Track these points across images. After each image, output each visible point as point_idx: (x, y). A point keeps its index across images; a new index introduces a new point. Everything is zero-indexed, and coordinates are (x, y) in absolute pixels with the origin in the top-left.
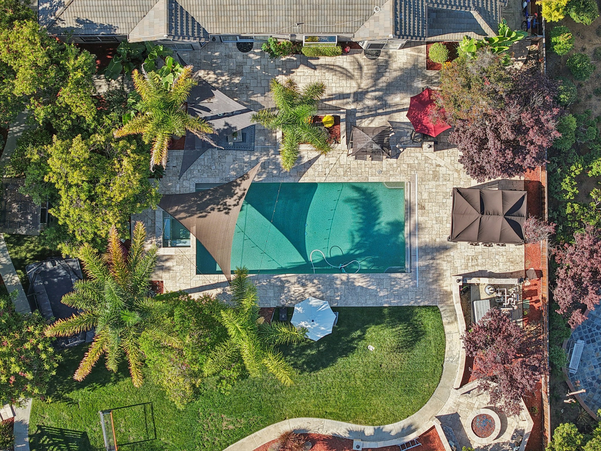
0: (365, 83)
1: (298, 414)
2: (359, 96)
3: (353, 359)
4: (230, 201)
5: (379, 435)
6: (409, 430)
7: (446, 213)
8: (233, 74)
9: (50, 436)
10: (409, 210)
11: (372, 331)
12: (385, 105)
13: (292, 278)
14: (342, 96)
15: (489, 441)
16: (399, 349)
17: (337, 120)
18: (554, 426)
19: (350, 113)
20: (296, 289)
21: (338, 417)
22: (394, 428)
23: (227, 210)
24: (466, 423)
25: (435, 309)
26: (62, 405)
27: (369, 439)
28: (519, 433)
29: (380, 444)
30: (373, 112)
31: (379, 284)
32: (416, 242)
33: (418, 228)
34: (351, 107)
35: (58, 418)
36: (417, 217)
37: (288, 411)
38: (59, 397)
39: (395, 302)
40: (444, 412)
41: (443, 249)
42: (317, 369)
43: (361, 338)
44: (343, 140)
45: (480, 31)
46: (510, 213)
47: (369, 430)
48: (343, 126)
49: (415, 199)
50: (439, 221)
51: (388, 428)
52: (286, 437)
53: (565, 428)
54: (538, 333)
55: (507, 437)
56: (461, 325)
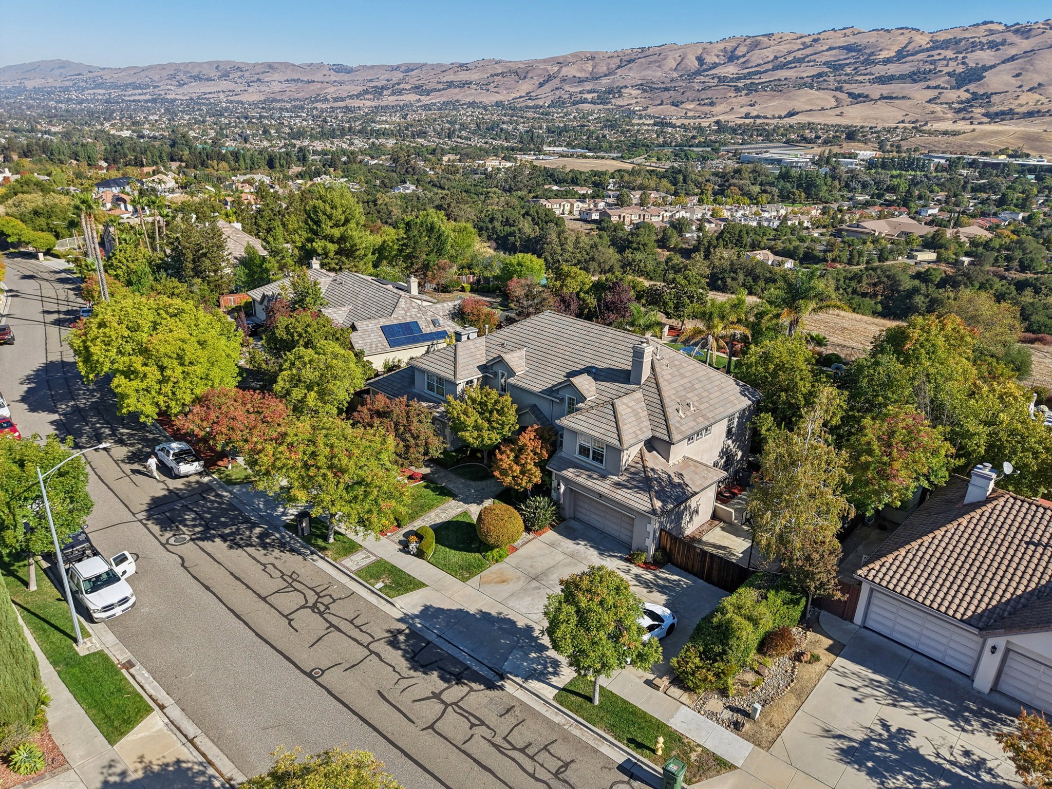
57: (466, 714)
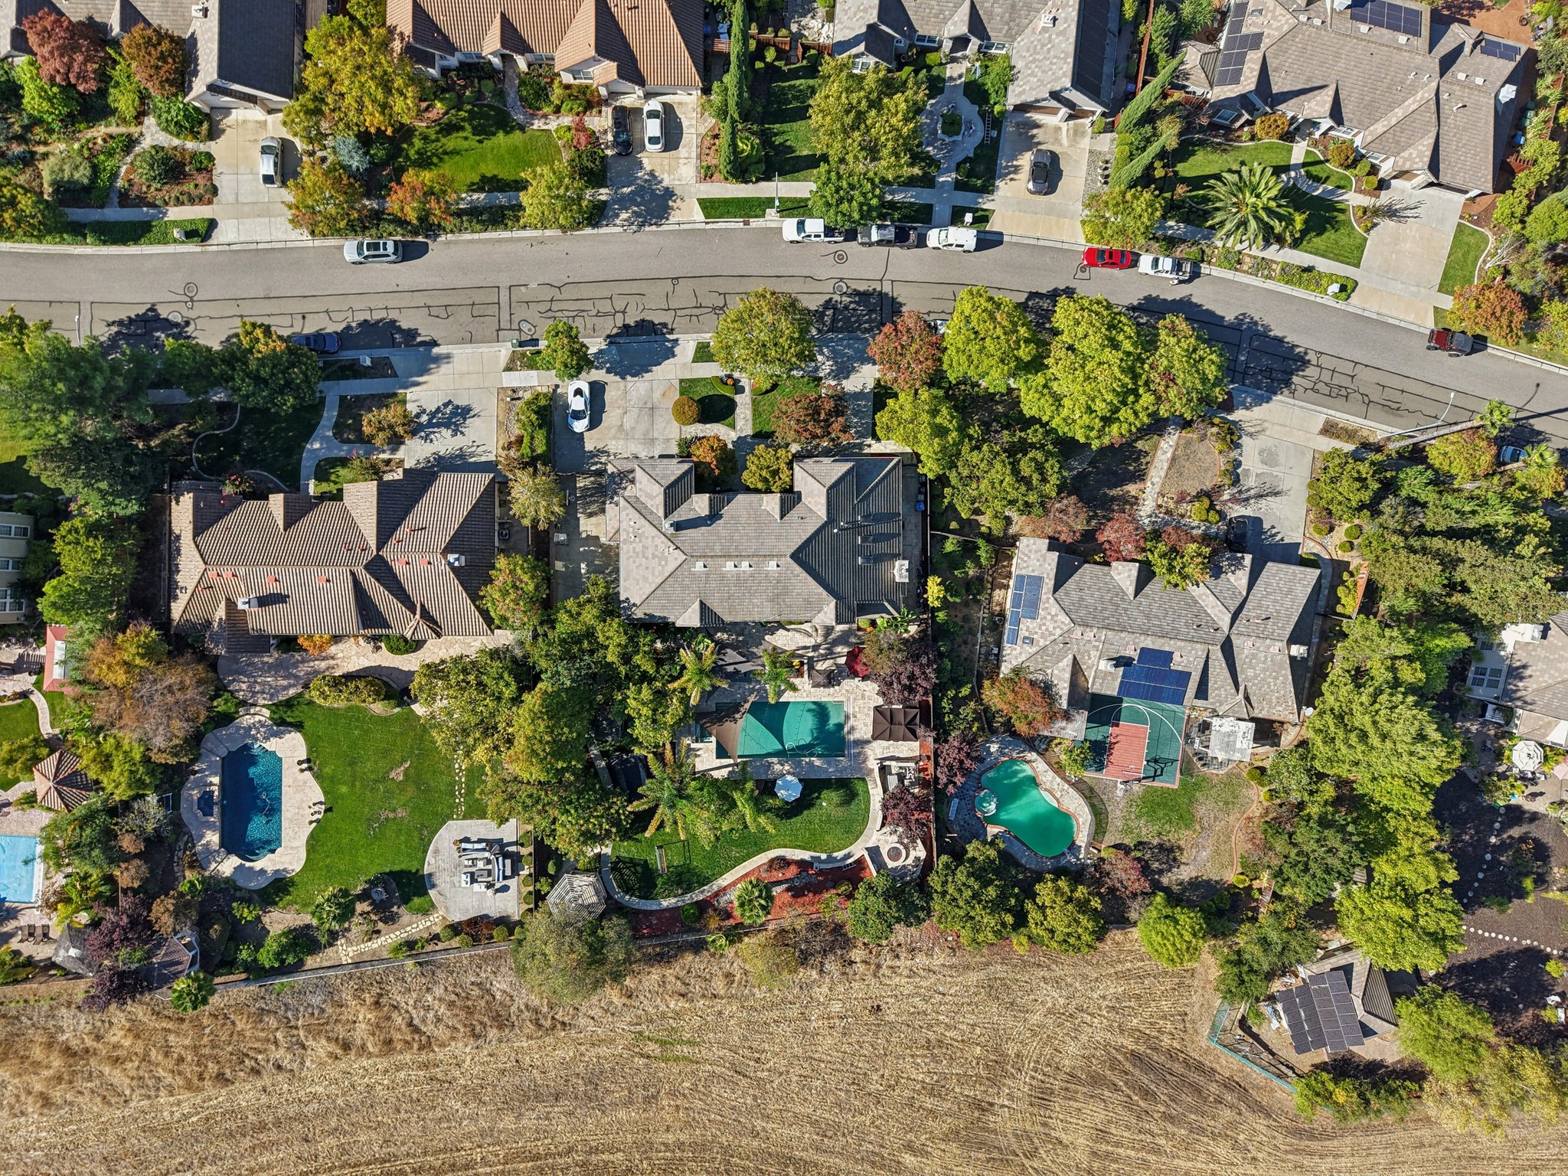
0: (819, 640)
1: (779, 846)
2: (816, 648)
3: (813, 811)
4: (737, 716)
5: (830, 859)
6: (849, 856)
7: (870, 721)
8: (738, 635)
9: (624, 863)
10: (847, 717)
11: (825, 794)
12: (832, 653)
13: (775, 760)
14: (805, 648)
15: (899, 863)
16: (842, 804)
17: (802, 664)
18: (938, 857)
19: (810, 659)
20: (778, 767)
21: (804, 849)
22: (839, 855)
23: (735, 721)
24: (884, 852)
25: (864, 780)
26: (632, 843)
27: (823, 862)
28: (917, 859)
29: (830, 866)
30: (825, 658)
31: (829, 763)
32: (852, 738)
33: (853, 729)
34: (811, 654)
35: (629, 851)
36: (851, 722)
37: (773, 844)
38: (630, 838)
39: (838, 775)
40: (870, 845)
41: (868, 742)
42: (790, 818)
43: (818, 798)
44: (806, 675)
45: (889, 613)
46: (909, 723)
47: (824, 856)
48: (806, 667)
49: (851, 711)
50: (865, 725)
51: (835, 854)
52: (772, 861)
53: (944, 858)
54: (928, 794)
55: (910, 861)
56: (880, 789)
57: (606, 314)
